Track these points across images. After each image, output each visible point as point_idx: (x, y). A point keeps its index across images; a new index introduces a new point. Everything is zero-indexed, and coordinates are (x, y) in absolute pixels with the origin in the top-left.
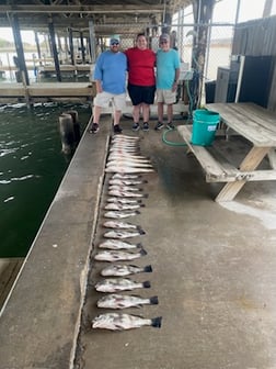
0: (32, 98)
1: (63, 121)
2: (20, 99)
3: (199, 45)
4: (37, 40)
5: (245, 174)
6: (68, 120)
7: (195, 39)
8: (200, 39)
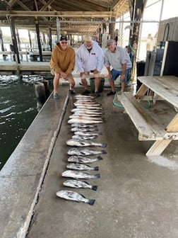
0: (21, 72)
1: (38, 87)
2: (14, 72)
3: (134, 36)
4: (30, 36)
5: (171, 134)
6: (41, 86)
7: (131, 31)
8: (134, 31)
